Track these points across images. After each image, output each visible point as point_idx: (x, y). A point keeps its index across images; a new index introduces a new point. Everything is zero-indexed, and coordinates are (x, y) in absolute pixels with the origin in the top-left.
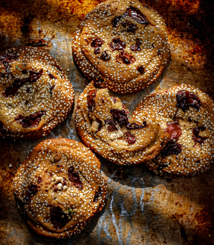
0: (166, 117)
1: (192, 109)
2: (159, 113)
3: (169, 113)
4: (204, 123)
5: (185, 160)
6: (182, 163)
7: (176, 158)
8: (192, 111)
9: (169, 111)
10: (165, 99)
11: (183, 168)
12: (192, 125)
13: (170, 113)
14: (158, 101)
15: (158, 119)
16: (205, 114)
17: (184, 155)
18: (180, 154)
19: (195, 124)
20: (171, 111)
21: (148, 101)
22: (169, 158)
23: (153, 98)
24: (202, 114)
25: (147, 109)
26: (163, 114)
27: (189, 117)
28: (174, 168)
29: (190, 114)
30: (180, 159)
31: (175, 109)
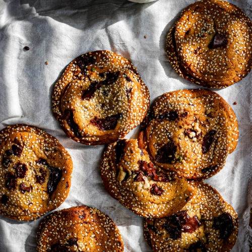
0: (200, 212)
1: (217, 233)
2: (201, 205)
3: (206, 213)
4: (209, 249)
5: (169, 246)
6: (165, 246)
7: (167, 239)
8: (216, 233)
9: (207, 213)
10: (217, 205)
11: (161, 248)
12: (203, 239)
13: (205, 215)
14: (212, 199)
15: (195, 206)
16: (219, 246)
17: (173, 244)
18: (172, 239)
19: (205, 241)
20: (208, 215)
21: (208, 189)
22: (164, 232)
23: (213, 192)
24: (217, 244)
25: (200, 193)
26: (202, 209)
27: (209, 234)
28: (158, 240)
29: (212, 234)
30: (167, 242)
31: (211, 218)
